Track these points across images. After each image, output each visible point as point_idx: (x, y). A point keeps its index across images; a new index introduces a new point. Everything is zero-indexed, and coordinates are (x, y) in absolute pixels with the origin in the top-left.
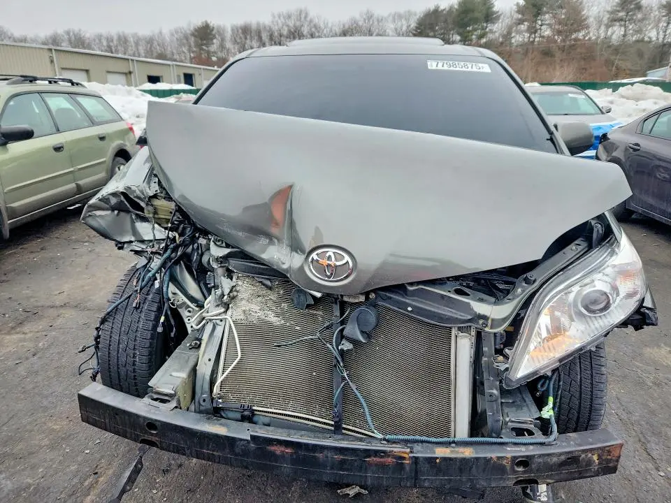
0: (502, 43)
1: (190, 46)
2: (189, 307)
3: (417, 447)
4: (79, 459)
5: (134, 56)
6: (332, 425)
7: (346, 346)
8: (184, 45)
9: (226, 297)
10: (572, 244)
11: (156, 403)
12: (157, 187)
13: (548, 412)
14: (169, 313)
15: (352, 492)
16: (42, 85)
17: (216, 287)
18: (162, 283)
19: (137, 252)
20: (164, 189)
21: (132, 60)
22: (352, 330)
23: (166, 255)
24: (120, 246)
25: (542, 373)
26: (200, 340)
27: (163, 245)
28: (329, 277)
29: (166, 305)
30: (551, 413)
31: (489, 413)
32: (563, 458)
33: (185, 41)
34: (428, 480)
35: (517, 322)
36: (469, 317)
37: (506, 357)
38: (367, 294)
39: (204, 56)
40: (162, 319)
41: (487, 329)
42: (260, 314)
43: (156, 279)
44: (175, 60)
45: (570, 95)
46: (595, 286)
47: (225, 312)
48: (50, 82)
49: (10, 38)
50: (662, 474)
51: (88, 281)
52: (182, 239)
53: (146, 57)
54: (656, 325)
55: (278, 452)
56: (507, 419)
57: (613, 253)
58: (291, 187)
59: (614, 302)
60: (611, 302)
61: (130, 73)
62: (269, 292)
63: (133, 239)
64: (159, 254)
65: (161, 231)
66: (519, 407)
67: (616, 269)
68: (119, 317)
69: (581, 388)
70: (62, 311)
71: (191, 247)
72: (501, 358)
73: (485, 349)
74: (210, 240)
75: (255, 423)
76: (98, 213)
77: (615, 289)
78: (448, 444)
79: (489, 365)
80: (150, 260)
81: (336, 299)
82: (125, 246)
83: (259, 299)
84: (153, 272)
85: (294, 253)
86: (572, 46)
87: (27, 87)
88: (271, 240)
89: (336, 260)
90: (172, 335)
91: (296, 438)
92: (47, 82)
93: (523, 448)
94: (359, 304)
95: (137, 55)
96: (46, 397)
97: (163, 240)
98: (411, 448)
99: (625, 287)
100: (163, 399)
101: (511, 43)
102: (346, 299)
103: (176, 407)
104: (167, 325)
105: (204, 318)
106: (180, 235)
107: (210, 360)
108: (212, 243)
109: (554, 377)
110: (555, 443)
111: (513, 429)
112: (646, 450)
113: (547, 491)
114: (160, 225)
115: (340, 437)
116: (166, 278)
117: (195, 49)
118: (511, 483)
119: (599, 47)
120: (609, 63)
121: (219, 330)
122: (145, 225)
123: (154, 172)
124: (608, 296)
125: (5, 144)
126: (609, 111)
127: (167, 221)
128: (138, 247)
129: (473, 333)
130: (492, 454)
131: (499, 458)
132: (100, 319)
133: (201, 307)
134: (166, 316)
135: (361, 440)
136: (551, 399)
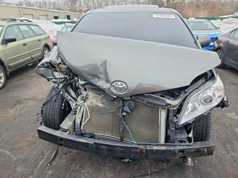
0: (181, 3)
1: (69, 5)
2: (72, 100)
3: (148, 146)
4: (37, 150)
5: (49, 9)
6: (120, 139)
7: (124, 114)
8: (66, 5)
9: (84, 98)
10: (201, 80)
11: (63, 132)
12: (61, 60)
13: (191, 135)
14: (66, 102)
15: (126, 160)
16: (18, 22)
17: (81, 94)
18: (63, 92)
19: (54, 82)
20: (63, 61)
21: (48, 11)
22: (126, 109)
23: (64, 83)
24: (49, 80)
25: (189, 123)
26: (76, 111)
27: (63, 80)
28: (119, 91)
29: (65, 100)
30: (192, 135)
31: (171, 136)
32: (195, 150)
33: (67, 3)
34: (151, 157)
35: (181, 106)
36: (165, 104)
37: (177, 118)
38: (131, 97)
39: (74, 8)
40: (63, 104)
41: (171, 108)
42: (96, 103)
43: (61, 91)
44: (63, 10)
45: (205, 23)
46: (207, 94)
47: (84, 102)
48: (21, 21)
49: (5, 3)
50: (230, 155)
51: (37, 91)
52: (69, 78)
53: (53, 9)
54: (228, 107)
55: (102, 148)
56: (177, 137)
57: (214, 83)
58: (106, 61)
59: (214, 99)
60: (213, 99)
61: (48, 15)
62: (99, 96)
63: (53, 78)
64: (62, 83)
65: (62, 75)
66: (181, 134)
67: (215, 88)
68: (49, 104)
69: (203, 127)
70: (29, 101)
71: (72, 80)
72: (175, 118)
73: (170, 115)
74: (79, 78)
75: (95, 139)
76: (41, 69)
77: (214, 95)
78: (158, 145)
79: (171, 120)
80: (59, 85)
81: (121, 98)
82: (50, 80)
83: (96, 98)
84: (60, 89)
85: (107, 83)
86: (207, 4)
87: (13, 23)
88: (99, 79)
89: (121, 86)
90: (67, 109)
91: (108, 143)
92: (20, 21)
93: (182, 147)
94: (129, 100)
95: (50, 8)
96: (25, 130)
97: (63, 78)
98: (145, 147)
99: (217, 94)
100: (65, 131)
101: (185, 3)
102: (124, 98)
103: (69, 133)
104: (65, 106)
105: (77, 104)
106: (69, 76)
107: (79, 118)
108: (79, 80)
109: (194, 124)
110: (192, 145)
111: (179, 141)
112: (225, 147)
113: (191, 161)
114: (61, 73)
115: (122, 143)
116: (64, 91)
117: (70, 6)
118: (178, 158)
119: (217, 4)
120: (220, 10)
121: (82, 108)
122: (57, 73)
123: (60, 55)
124: (212, 97)
125: (6, 43)
126: (219, 28)
127: (64, 72)
128: (55, 80)
129: (166, 110)
130: (172, 148)
131: (174, 150)
132: (43, 105)
133: (76, 100)
134: (65, 103)
135: (129, 144)
136: (192, 131)
